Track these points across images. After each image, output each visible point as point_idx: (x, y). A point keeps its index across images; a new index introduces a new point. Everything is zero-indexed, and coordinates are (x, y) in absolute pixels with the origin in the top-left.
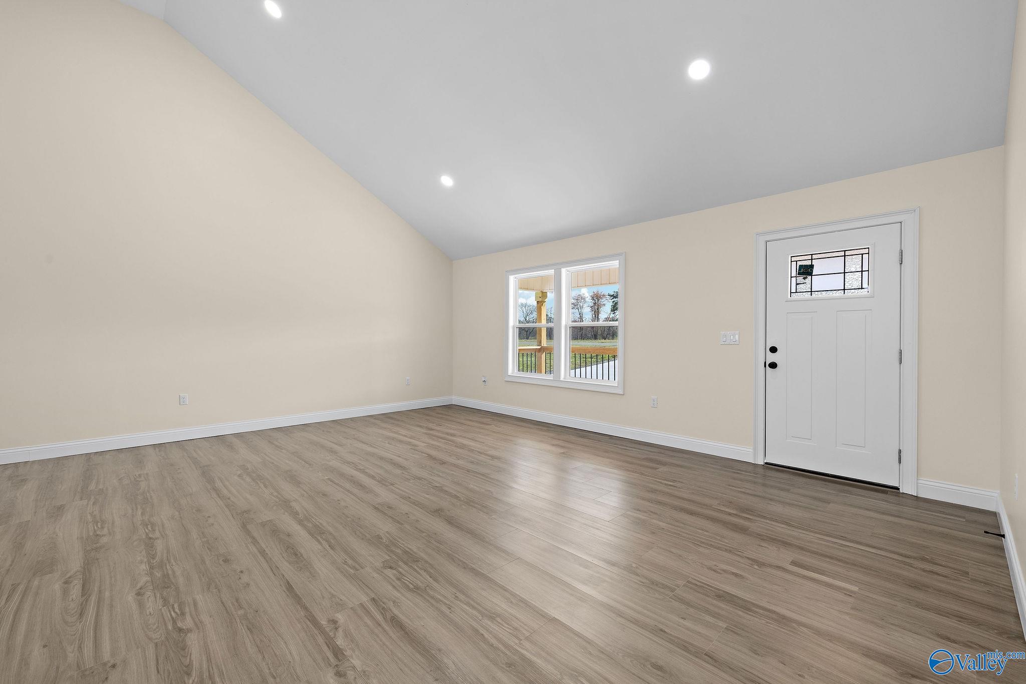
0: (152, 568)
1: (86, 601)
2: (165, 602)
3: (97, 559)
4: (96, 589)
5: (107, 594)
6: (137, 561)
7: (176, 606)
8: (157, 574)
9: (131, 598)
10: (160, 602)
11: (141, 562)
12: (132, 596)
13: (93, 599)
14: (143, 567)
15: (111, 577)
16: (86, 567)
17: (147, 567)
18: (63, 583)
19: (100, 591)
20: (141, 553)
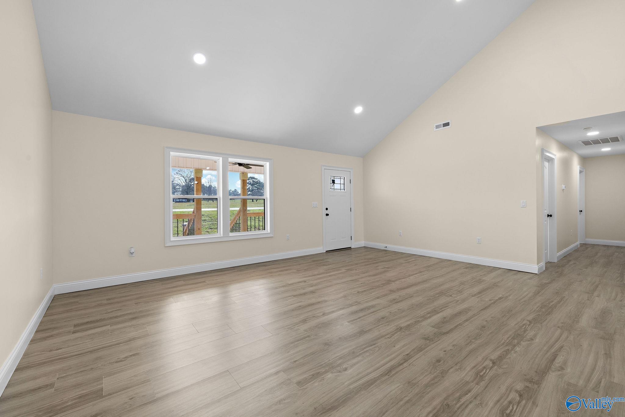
0: (515, 346)
1: (557, 351)
2: (525, 331)
3: (536, 372)
4: (549, 354)
5: (545, 348)
6: (517, 354)
7: (524, 327)
8: (516, 341)
9: (536, 340)
10: (527, 332)
11: (516, 352)
12: (536, 341)
13: (553, 350)
14: (517, 349)
15: (537, 355)
16: (546, 371)
17: (516, 348)
18: (565, 370)
19: (548, 351)
20: (510, 358)
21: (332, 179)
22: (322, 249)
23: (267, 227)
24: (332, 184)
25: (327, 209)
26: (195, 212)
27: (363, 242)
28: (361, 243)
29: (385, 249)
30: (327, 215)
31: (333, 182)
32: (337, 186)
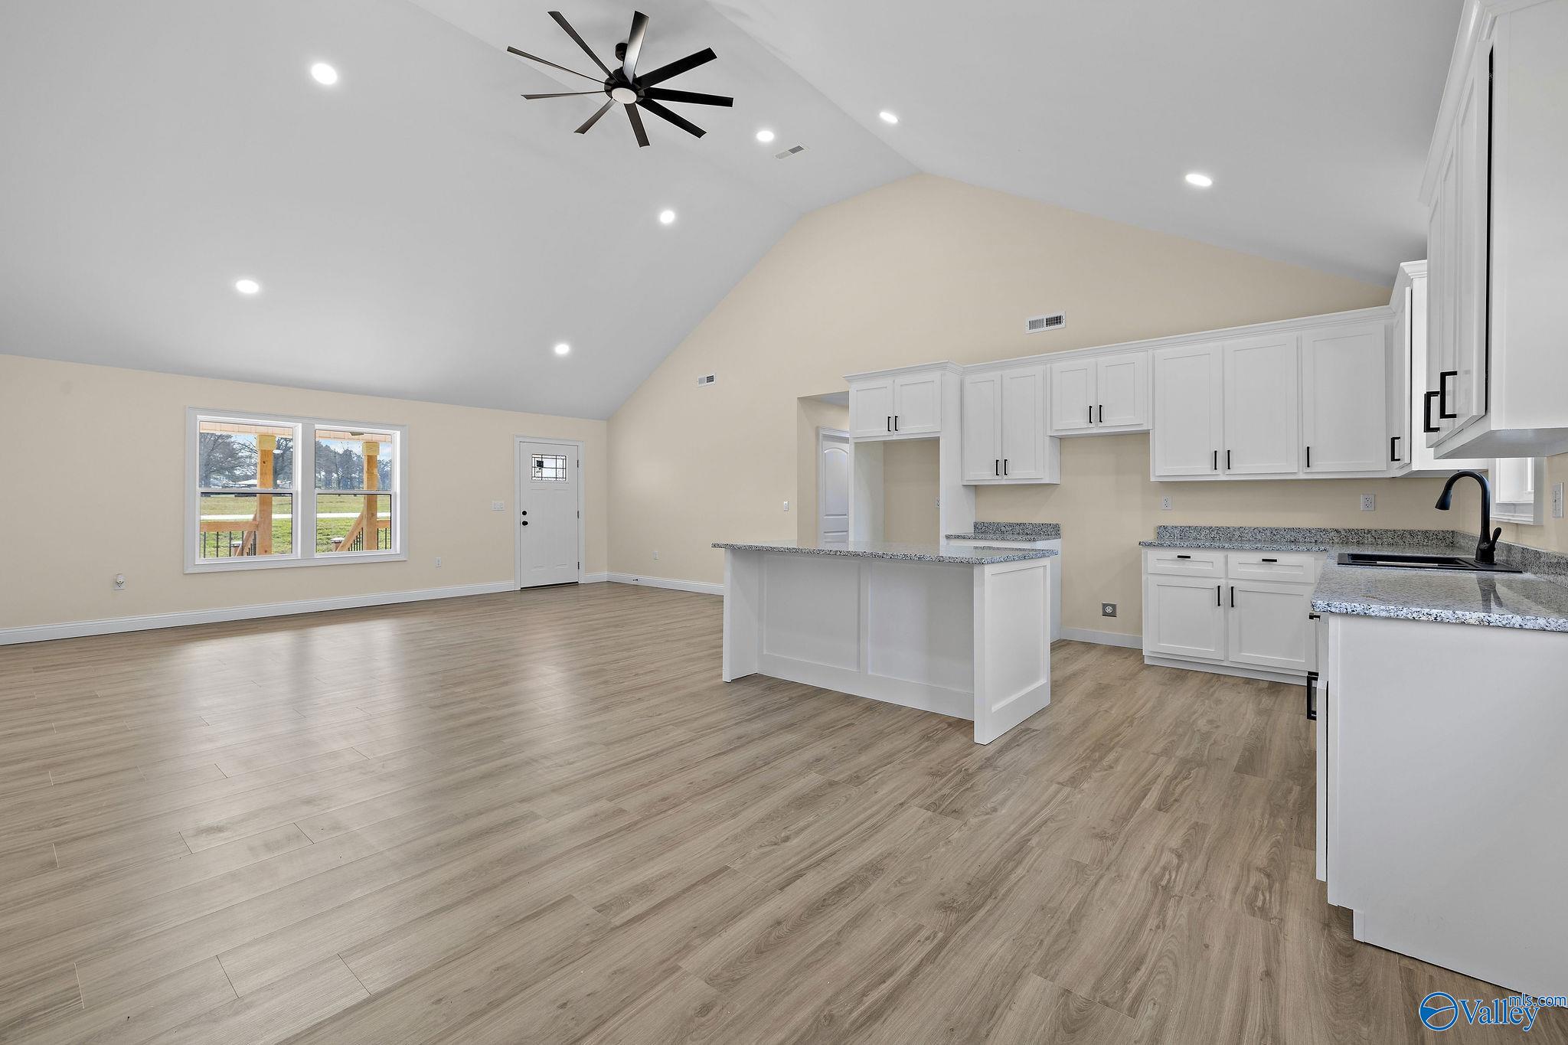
21: (536, 459)
22: (512, 585)
23: (396, 544)
24: (537, 469)
25: (524, 513)
26: (258, 519)
27: (606, 573)
28: (603, 575)
29: (635, 583)
30: (525, 523)
31: (540, 464)
32: (547, 473)
